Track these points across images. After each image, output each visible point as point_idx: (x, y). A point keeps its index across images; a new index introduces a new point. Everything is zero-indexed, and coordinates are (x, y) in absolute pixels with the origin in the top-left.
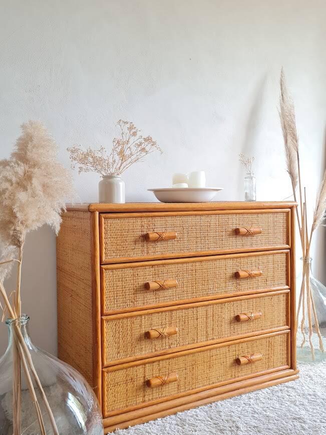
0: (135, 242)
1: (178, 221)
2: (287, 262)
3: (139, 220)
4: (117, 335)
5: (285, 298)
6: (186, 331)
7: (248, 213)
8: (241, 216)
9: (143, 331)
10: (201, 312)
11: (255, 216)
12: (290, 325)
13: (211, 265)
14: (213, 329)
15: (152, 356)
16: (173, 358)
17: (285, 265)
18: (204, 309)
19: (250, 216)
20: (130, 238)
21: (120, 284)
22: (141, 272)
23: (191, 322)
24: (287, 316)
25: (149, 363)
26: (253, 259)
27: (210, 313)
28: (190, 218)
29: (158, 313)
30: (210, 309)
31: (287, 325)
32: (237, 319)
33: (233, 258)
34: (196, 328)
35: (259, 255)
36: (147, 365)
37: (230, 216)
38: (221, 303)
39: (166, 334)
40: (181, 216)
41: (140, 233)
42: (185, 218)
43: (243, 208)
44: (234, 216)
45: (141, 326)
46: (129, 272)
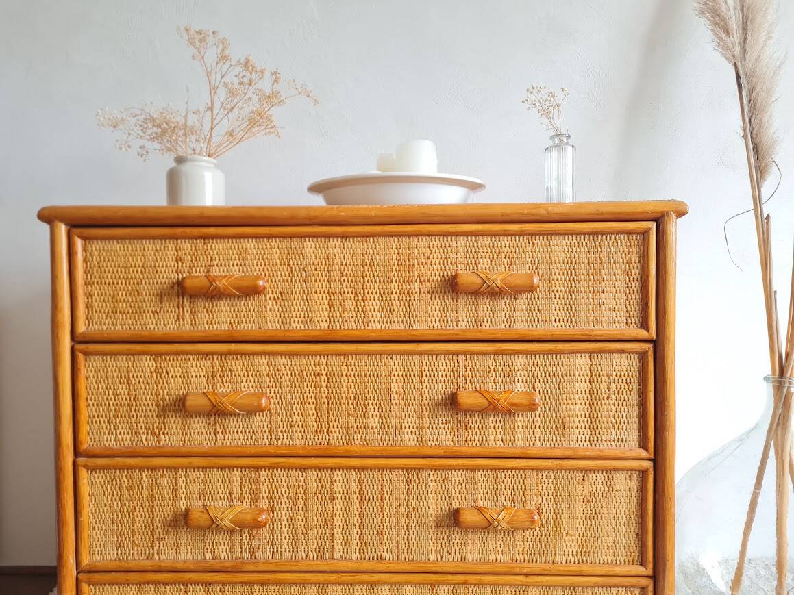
0: (161, 296)
1: (276, 249)
2: (643, 381)
3: (171, 245)
4: (118, 504)
5: (634, 483)
6: (299, 524)
7: (494, 234)
8: (471, 240)
9: (181, 506)
10: (345, 482)
11: (523, 242)
12: (650, 566)
13: (374, 365)
14: (380, 533)
15: (201, 569)
16: (263, 583)
17: (635, 386)
18: (355, 476)
19: (502, 242)
20: (148, 288)
21: (122, 389)
22: (174, 366)
23: (314, 505)
24: (641, 536)
25: (196, 583)
26: (517, 362)
27: (372, 491)
28: (311, 245)
29: (223, 468)
30: (371, 478)
31: (642, 563)
32: (455, 518)
33: (447, 353)
34: (331, 522)
35: (535, 353)
36: (191, 588)
37: (436, 242)
38: (408, 469)
39: (227, 523)
40: (283, 237)
41: (174, 277)
42: (296, 244)
43: (474, 219)
44: (449, 241)
45: (175, 493)
46: (145, 365)
